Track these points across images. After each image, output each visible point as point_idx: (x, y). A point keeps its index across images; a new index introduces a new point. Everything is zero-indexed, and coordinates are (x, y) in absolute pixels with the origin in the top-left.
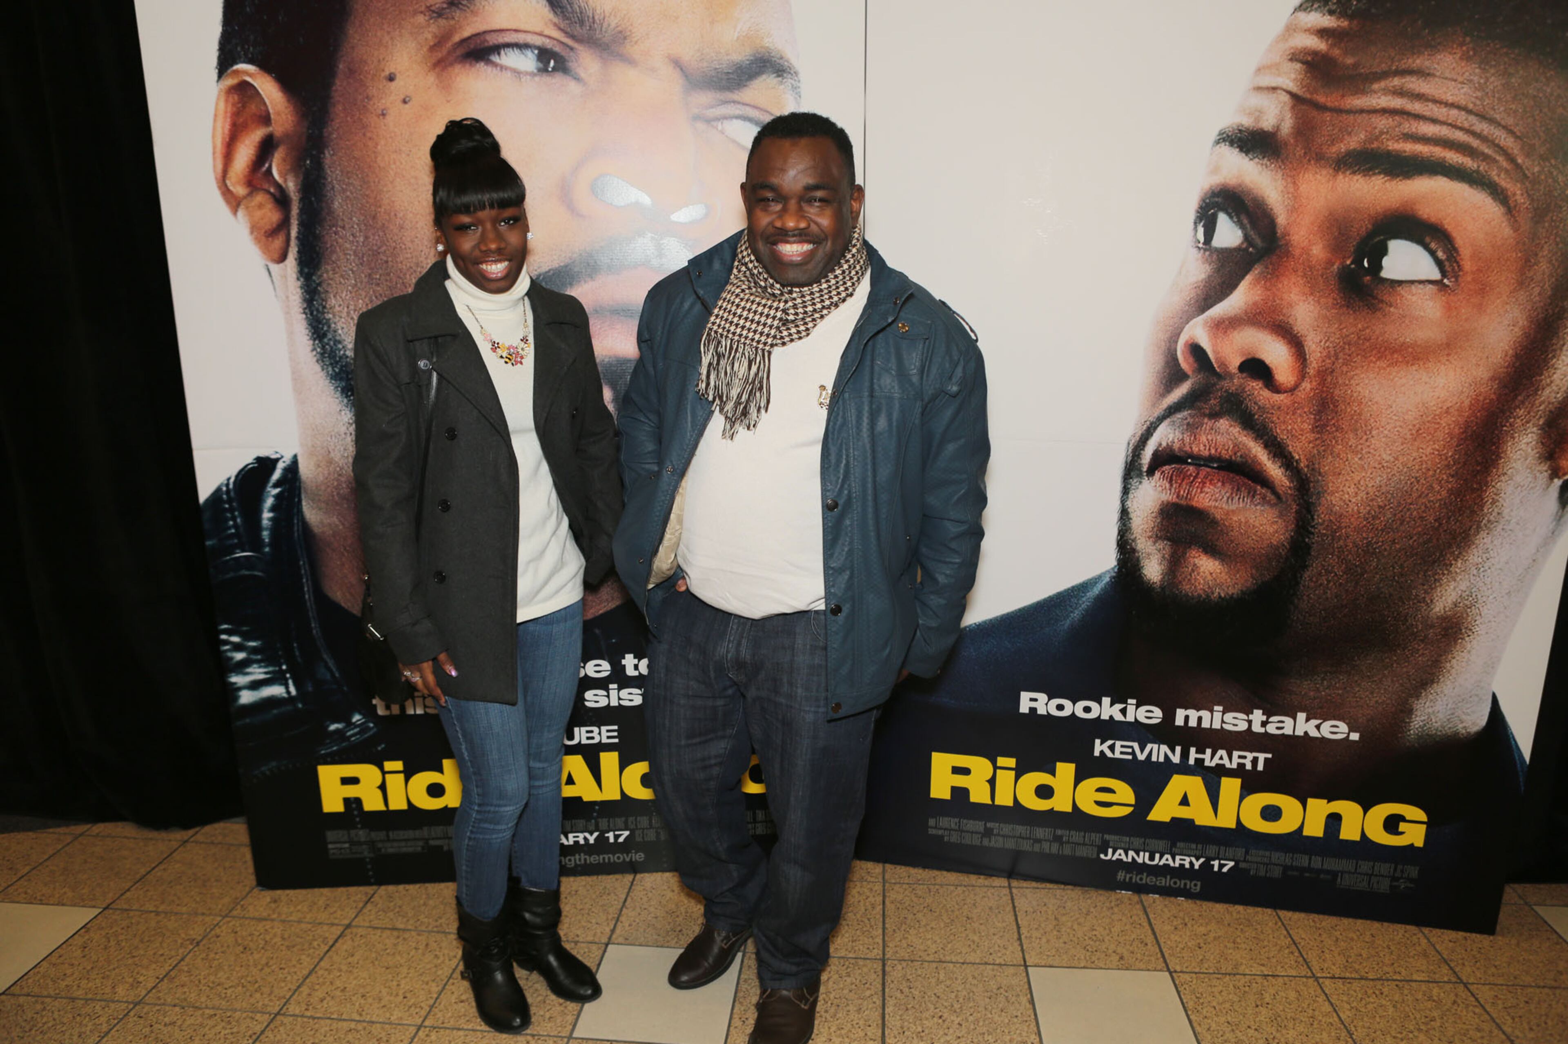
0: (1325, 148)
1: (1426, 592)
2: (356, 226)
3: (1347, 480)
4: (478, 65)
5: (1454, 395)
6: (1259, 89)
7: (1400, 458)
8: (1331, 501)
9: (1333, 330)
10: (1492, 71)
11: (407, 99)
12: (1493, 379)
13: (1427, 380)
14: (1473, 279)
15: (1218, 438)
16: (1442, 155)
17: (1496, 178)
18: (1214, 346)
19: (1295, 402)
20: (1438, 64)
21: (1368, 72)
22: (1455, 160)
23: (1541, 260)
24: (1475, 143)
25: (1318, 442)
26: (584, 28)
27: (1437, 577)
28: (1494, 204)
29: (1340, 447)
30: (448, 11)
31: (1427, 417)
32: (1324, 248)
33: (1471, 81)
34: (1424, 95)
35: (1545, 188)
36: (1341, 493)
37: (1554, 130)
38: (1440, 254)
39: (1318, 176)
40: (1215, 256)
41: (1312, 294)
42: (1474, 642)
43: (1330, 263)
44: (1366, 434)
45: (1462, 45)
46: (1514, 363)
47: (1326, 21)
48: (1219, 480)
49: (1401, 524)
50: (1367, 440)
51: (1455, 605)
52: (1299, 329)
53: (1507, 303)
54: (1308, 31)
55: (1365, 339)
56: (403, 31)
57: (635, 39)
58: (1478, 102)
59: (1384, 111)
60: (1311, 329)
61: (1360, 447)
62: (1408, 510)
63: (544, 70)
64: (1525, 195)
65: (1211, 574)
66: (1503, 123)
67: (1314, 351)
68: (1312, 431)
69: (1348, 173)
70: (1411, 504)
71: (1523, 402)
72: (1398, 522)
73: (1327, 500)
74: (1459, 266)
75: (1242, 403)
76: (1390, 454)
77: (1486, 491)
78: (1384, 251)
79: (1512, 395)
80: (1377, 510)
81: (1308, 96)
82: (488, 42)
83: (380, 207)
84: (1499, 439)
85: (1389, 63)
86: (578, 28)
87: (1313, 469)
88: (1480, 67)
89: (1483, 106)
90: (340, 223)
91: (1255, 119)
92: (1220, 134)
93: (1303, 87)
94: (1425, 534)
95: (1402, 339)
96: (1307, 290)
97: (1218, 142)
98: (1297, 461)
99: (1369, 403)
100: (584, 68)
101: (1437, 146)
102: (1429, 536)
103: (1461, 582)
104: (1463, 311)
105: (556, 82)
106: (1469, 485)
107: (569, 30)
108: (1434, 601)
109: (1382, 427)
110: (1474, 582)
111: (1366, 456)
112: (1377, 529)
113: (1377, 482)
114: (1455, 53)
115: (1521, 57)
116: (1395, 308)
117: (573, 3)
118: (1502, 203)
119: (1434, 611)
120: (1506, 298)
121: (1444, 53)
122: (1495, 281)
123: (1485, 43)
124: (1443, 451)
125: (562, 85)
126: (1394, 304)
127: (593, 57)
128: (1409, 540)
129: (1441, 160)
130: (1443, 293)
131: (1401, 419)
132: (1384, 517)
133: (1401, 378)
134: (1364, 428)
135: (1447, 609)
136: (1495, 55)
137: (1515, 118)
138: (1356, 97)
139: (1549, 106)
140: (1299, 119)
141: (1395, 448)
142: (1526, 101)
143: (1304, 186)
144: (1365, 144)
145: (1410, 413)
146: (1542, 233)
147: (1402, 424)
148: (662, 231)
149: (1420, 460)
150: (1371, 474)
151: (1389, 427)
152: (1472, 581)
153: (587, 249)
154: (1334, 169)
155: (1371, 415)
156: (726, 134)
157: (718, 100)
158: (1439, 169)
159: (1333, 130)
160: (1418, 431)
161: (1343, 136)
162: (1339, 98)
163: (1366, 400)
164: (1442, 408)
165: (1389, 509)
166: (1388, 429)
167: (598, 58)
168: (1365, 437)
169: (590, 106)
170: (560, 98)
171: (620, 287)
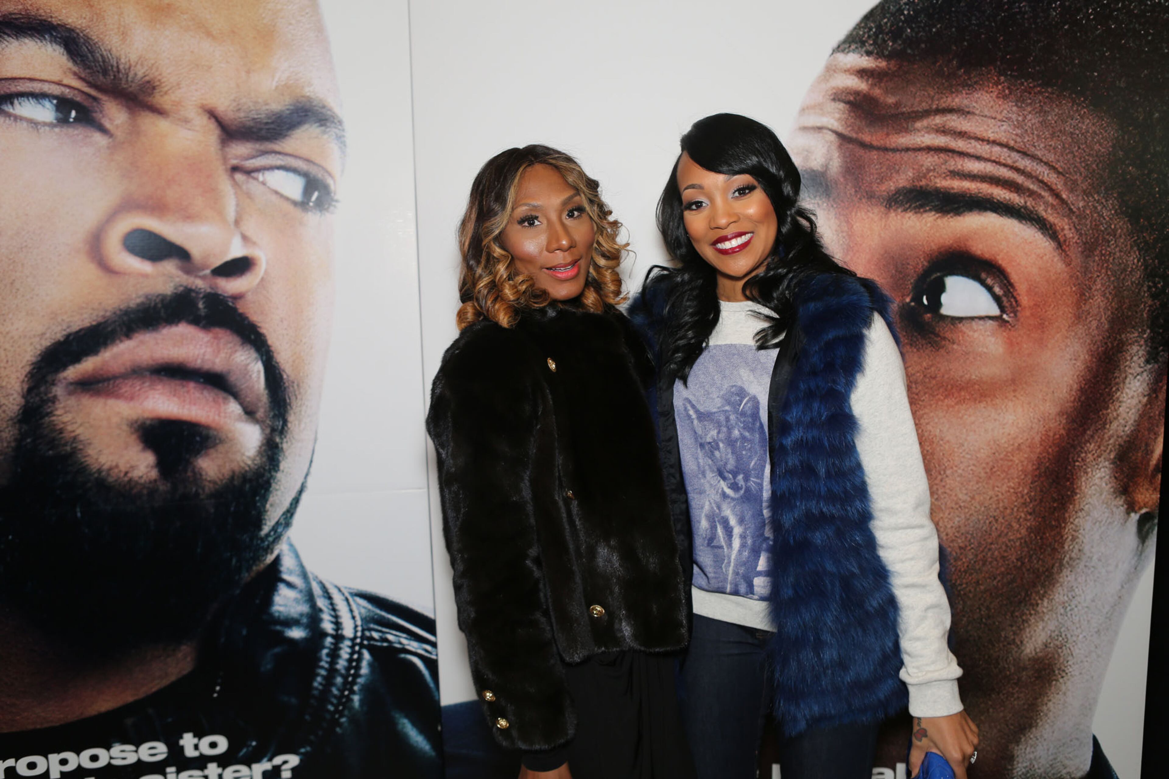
0: (875, 186)
5: (1024, 431)
6: (805, 129)
7: (977, 497)
10: (1029, 109)
12: (1061, 413)
13: (996, 417)
14: (1032, 315)
16: (989, 191)
17: (1044, 214)
20: (976, 102)
21: (909, 110)
22: (1002, 196)
23: (1096, 293)
24: (1020, 179)
26: (107, 77)
27: (1024, 618)
28: (1045, 239)
31: (999, 454)
33: (1009, 119)
34: (966, 133)
35: (1091, 222)
37: (1094, 166)
38: (997, 290)
39: (870, 214)
42: (1069, 683)
44: (940, 474)
45: (997, 83)
46: (1080, 397)
47: (866, 62)
49: (984, 564)
50: (941, 480)
51: (1046, 645)
53: (1067, 338)
54: (848, 71)
55: (931, 377)
57: (166, 89)
58: (1019, 140)
59: (929, 149)
62: (990, 550)
63: (63, 121)
64: (1073, 230)
66: (1044, 159)
69: (900, 210)
70: (991, 544)
71: (1092, 437)
72: (981, 563)
74: (1016, 301)
76: (966, 494)
77: (1065, 527)
78: (941, 288)
79: (1081, 429)
80: (958, 551)
81: (854, 135)
84: (1072, 475)
85: (930, 102)
86: (101, 77)
88: (1016, 105)
89: (1024, 143)
91: (803, 158)
93: (848, 127)
94: (1008, 574)
95: (967, 376)
99: (941, 442)
100: (110, 119)
101: (984, 182)
102: (1012, 576)
103: (1049, 622)
104: (1025, 346)
105: (79, 132)
106: (1047, 522)
107: (91, 79)
108: (1025, 642)
109: (956, 466)
110: (1063, 621)
111: (942, 497)
112: (960, 571)
113: (956, 522)
114: (992, 92)
115: (1055, 96)
116: (958, 345)
117: (94, 52)
118: (1051, 238)
119: (1025, 652)
120: (1065, 333)
121: (981, 92)
122: (1053, 315)
123: (1019, 82)
124: (1018, 488)
125: (86, 137)
126: (957, 341)
127: (119, 107)
128: (993, 581)
129: (988, 197)
130: (1003, 328)
131: (974, 457)
132: (966, 558)
133: (970, 416)
134: (938, 468)
135: (1038, 650)
136: (1030, 93)
137: (1055, 154)
138: (901, 135)
139: (1086, 142)
140: (847, 157)
141: (970, 487)
142: (1064, 138)
143: (858, 224)
144: (913, 181)
145: (982, 451)
146: (1093, 267)
147: (975, 462)
148: (203, 286)
149: (996, 498)
150: (949, 514)
151: (962, 466)
152: (1060, 620)
153: (122, 307)
154: (886, 207)
155: (943, 454)
156: (268, 185)
157: (258, 151)
158: (988, 206)
159: (881, 168)
160: (991, 469)
161: (892, 174)
162: (884, 137)
163: (938, 439)
164: (1013, 445)
165: (970, 550)
166: (962, 468)
167: (125, 109)
168: (939, 477)
169: (118, 157)
170: (85, 150)
171: (160, 346)
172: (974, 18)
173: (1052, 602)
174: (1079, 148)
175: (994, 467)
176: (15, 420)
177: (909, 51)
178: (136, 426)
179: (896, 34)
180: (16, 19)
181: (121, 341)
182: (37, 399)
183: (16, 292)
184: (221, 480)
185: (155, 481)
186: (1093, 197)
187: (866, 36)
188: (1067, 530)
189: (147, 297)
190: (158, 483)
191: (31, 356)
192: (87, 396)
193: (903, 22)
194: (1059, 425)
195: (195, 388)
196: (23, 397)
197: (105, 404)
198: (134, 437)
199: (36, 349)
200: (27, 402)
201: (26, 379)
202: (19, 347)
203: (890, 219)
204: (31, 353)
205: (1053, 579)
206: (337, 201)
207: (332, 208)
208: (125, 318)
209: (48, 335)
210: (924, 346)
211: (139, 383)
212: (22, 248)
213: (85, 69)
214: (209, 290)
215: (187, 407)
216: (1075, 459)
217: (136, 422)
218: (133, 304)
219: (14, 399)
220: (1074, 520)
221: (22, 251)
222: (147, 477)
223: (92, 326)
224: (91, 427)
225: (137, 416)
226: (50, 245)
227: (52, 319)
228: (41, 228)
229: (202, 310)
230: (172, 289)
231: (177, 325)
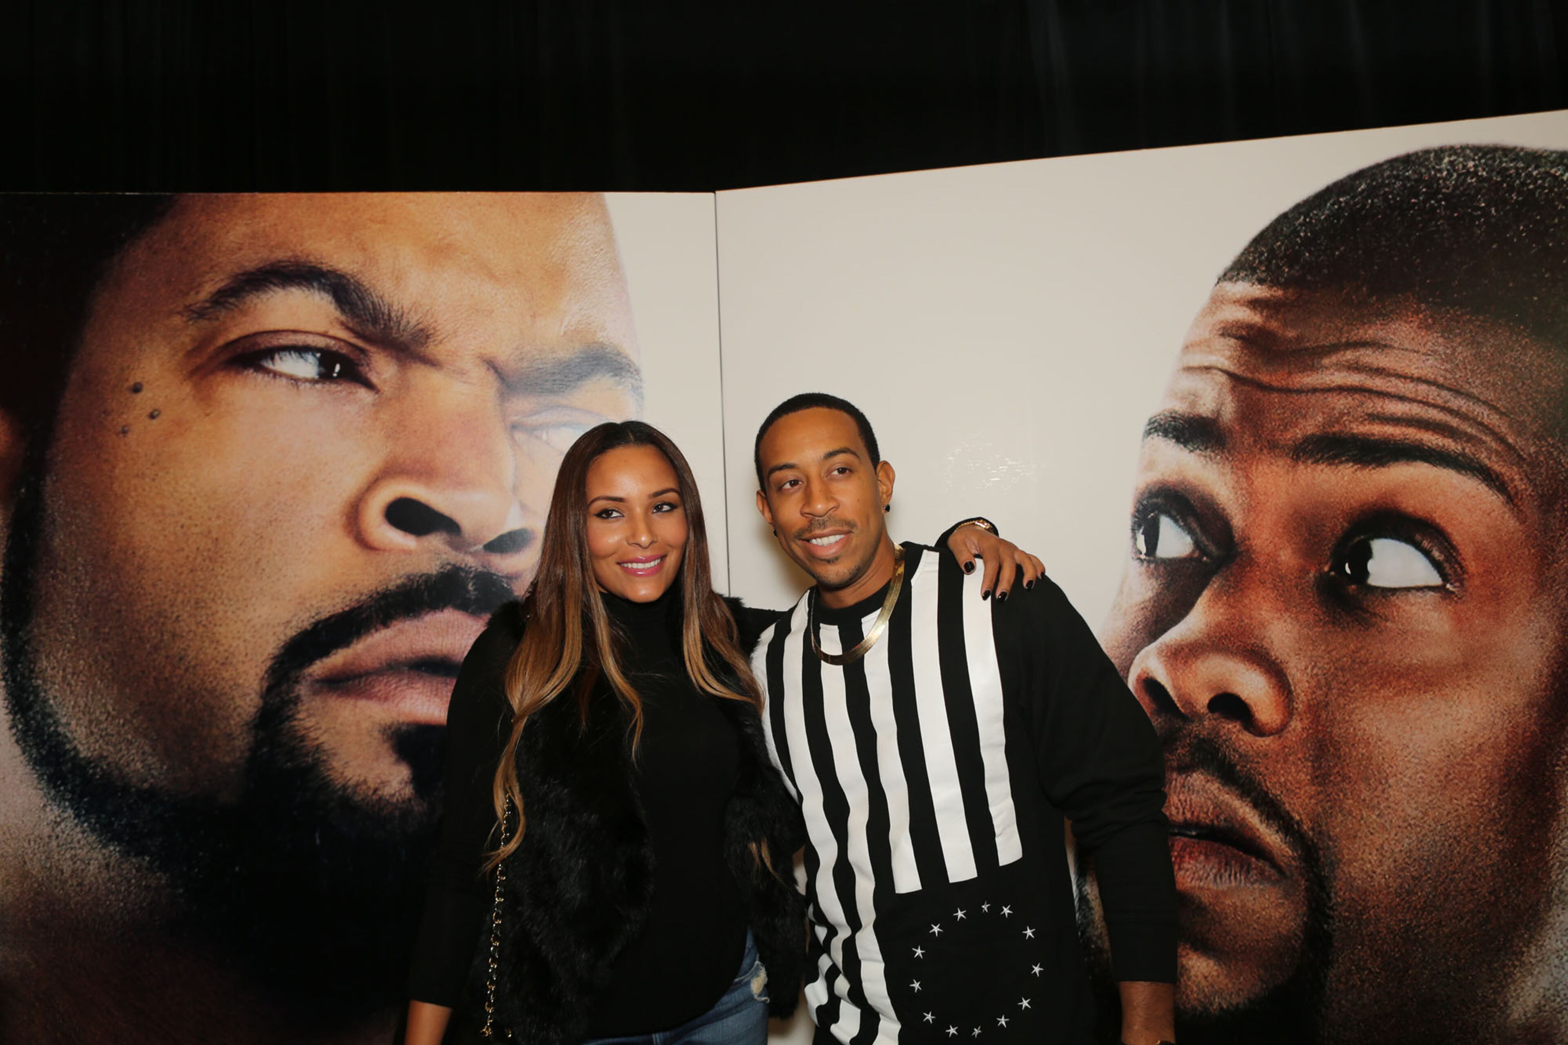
0: (1277, 434)
1: (1495, 992)
2: (81, 568)
3: (1365, 845)
4: (246, 372)
5: (1485, 728)
6: (1189, 369)
7: (1430, 812)
8: (1350, 873)
9: (1320, 653)
10: (1459, 340)
11: (156, 413)
12: (1529, 705)
13: (1447, 710)
14: (1483, 583)
15: (1193, 797)
16: (1418, 437)
17: (1487, 462)
18: (1174, 679)
19: (1285, 747)
20: (1394, 334)
21: (1314, 345)
22: (1434, 443)
24: (1454, 422)
25: (1321, 797)
26: (377, 326)
27: (1506, 970)
28: (1491, 492)
29: (1351, 801)
30: (211, 310)
31: (1455, 758)
32: (1294, 553)
33: (1435, 352)
34: (1384, 369)
35: (1547, 470)
36: (1361, 862)
37: (1544, 404)
38: (1436, 554)
39: (1274, 468)
40: (1162, 569)
41: (1287, 610)
43: (1304, 571)
44: (1381, 783)
45: (1417, 312)
46: (1553, 684)
47: (1258, 291)
48: (1201, 853)
49: (1446, 900)
50: (1383, 792)
51: (1539, 1008)
52: (1278, 654)
53: (1529, 610)
54: (1236, 302)
55: (1361, 662)
56: (154, 334)
57: (441, 337)
58: (1449, 376)
59: (1341, 389)
60: (1292, 654)
61: (1376, 800)
62: (1452, 880)
63: (325, 376)
64: (1525, 481)
65: (1206, 978)
66: (1482, 397)
67: (1300, 681)
68: (1312, 782)
69: (1310, 462)
70: (1454, 872)
72: (1442, 897)
73: (1343, 871)
74: (1462, 568)
75: (1217, 750)
76: (1416, 809)
77: (1549, 851)
78: (1368, 554)
79: (1558, 725)
80: (1411, 882)
81: (1249, 375)
82: (259, 345)
83: (114, 543)
85: (1338, 335)
86: (370, 327)
87: (1320, 832)
88: (1442, 336)
89: (1456, 379)
90: (60, 564)
91: (1190, 403)
92: (1151, 422)
93: (1241, 366)
94: (1479, 912)
95: (1407, 661)
96: (1280, 605)
97: (1149, 433)
98: (1297, 823)
99: (1379, 743)
100: (377, 373)
101: (1410, 426)
102: (1485, 916)
103: (1540, 976)
104: (1477, 622)
105: (341, 389)
106: (1526, 844)
107: (359, 329)
108: (1510, 1004)
109: (1401, 773)
110: (1559, 976)
111: (1386, 812)
112: (1415, 908)
113: (1406, 845)
114: (1411, 322)
115: (1488, 324)
116: (1393, 622)
117: (364, 299)
118: (1499, 490)
119: (1512, 1017)
120: (1527, 604)
121: (1399, 322)
122: (1509, 584)
123: (1443, 309)
124: (1483, 800)
125: (350, 393)
126: (1391, 617)
127: (388, 359)
128: (1460, 921)
129: (1418, 443)
130: (1448, 601)
131: (1423, 762)
132: (1422, 892)
133: (1414, 710)
134: (1378, 776)
135: (1529, 1015)
136: (1458, 322)
137: (1495, 392)
138: (1305, 374)
139: (1531, 377)
140: (1242, 401)
141: (1421, 800)
142: (1504, 373)
143: (1259, 480)
144: (1324, 428)
145: (1433, 754)
146: (1554, 524)
147: (1425, 768)
148: (474, 564)
149: (1455, 814)
150: (1396, 835)
151: (1409, 773)
152: (1555, 975)
153: (379, 589)
154: (1292, 458)
155: (1383, 758)
156: (552, 444)
157: (541, 405)
158: (1418, 454)
159: (1284, 413)
160: (1446, 776)
161: (1297, 419)
162: (1286, 376)
163: (1375, 739)
164: (1472, 745)
165: (1426, 881)
166: (1409, 775)
167: (394, 360)
168: (1380, 788)
169: (384, 416)
170: (347, 408)
171: (422, 635)
172: (1383, 239)
173: (1541, 949)
174: (1524, 384)
175: (1450, 774)
176: (251, 726)
177: (1309, 278)
178: (389, 732)
179: (1293, 259)
180: (284, 267)
181: (377, 630)
182: (278, 699)
183: (261, 573)
185: (409, 799)
186: (1546, 441)
187: (1257, 261)
188: (1552, 855)
189: (409, 577)
190: (413, 802)
191: (274, 648)
192: (335, 697)
193: (1300, 245)
194: (1529, 719)
196: (262, 697)
197: (356, 706)
198: (387, 746)
199: (279, 639)
200: (266, 703)
201: (266, 676)
202: (261, 637)
203: (1299, 472)
204: (274, 645)
205: (1539, 919)
208: (382, 602)
209: (294, 623)
210: (1351, 624)
211: (395, 680)
212: (271, 521)
213: (353, 319)
214: (480, 569)
216: (1554, 762)
217: (390, 728)
218: (392, 585)
219: (251, 700)
220: (1561, 841)
221: (271, 525)
222: (400, 795)
223: (344, 611)
224: (338, 733)
225: (391, 720)
226: (303, 518)
227: (299, 604)
228: (294, 498)
229: (472, 593)
230: (438, 568)
231: (442, 611)
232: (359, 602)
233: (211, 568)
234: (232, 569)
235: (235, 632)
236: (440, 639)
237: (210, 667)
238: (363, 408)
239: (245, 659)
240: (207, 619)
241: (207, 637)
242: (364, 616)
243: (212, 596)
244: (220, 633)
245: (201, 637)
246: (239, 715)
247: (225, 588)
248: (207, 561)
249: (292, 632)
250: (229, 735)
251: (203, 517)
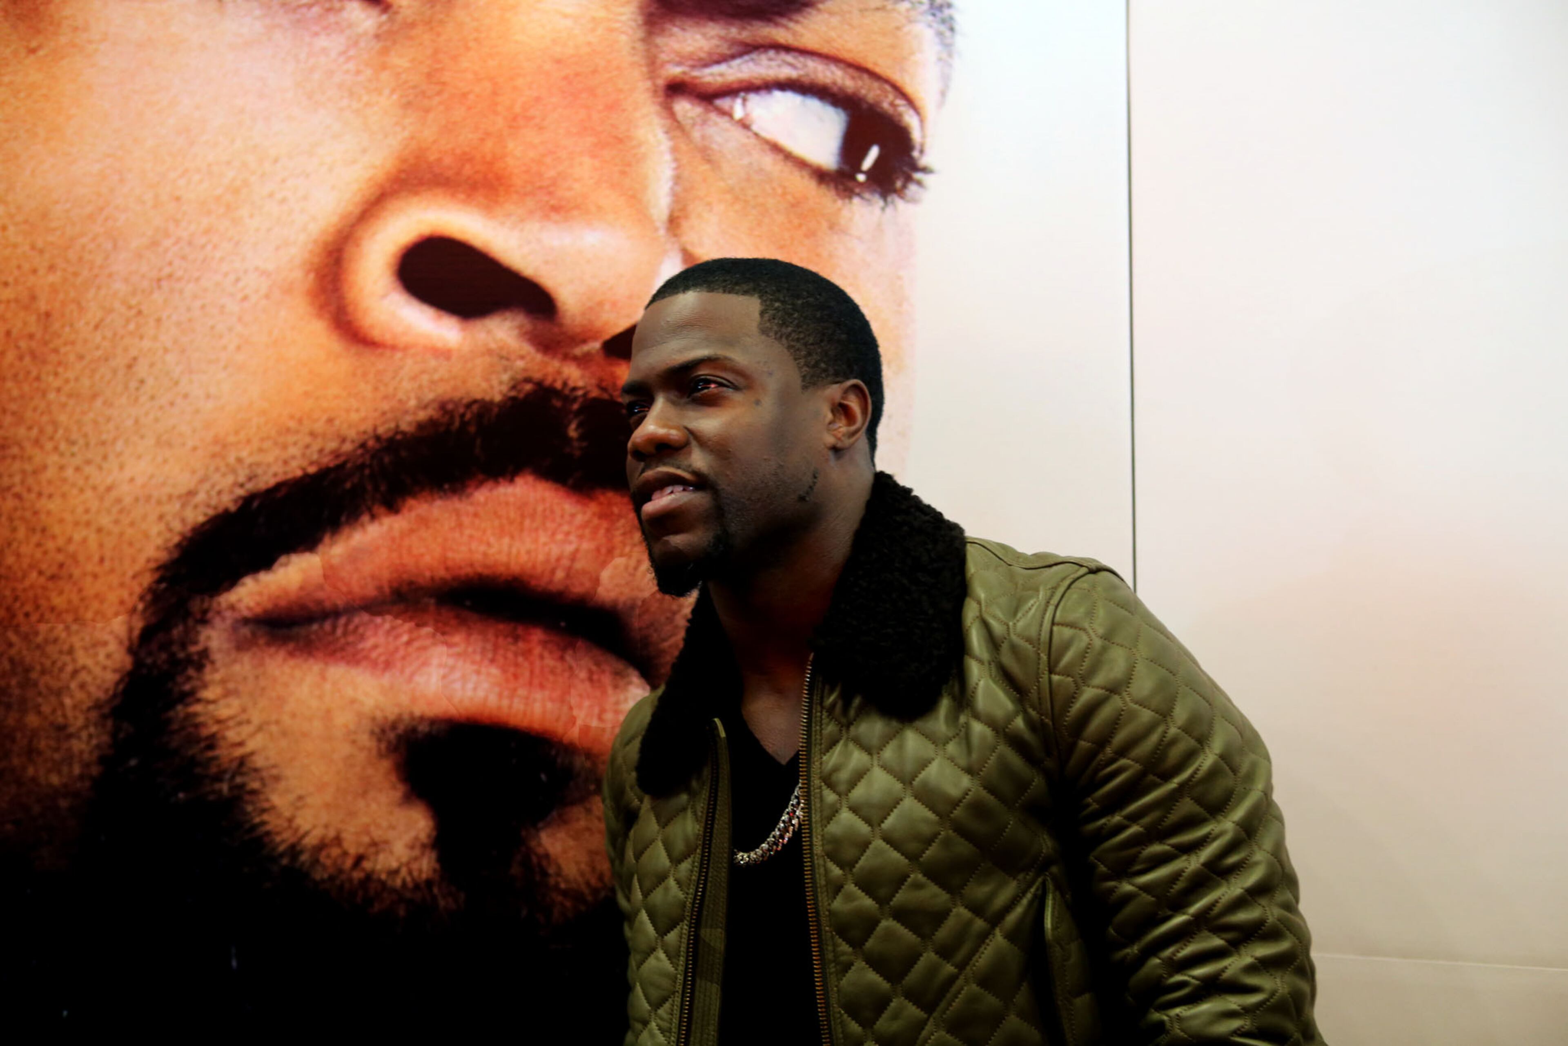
148: (580, 384)
153: (381, 430)
156: (755, 128)
157: (734, 42)
169: (400, 60)
170: (322, 42)
171: (467, 532)
176: (106, 710)
178: (392, 736)
181: (373, 517)
182: (164, 656)
183: (137, 389)
184: (595, 891)
185: (429, 883)
189: (442, 406)
190: (436, 890)
191: (158, 548)
192: (282, 654)
195: (544, 644)
196: (131, 650)
197: (324, 678)
198: (386, 764)
199: (170, 530)
200: (138, 663)
201: (140, 606)
202: (132, 524)
204: (159, 541)
206: (925, 170)
207: (912, 188)
208: (387, 460)
209: (201, 497)
211: (408, 626)
212: (159, 280)
214: (595, 393)
215: (522, 692)
217: (394, 726)
218: (406, 424)
219: (108, 656)
221: (159, 287)
222: (410, 872)
223: (306, 476)
224: (284, 734)
225: (396, 710)
226: (226, 275)
227: (214, 456)
228: (207, 231)
229: (576, 444)
230: (504, 388)
231: (511, 481)
232: (338, 456)
233: (34, 373)
234: (77, 379)
235: (80, 510)
236: (506, 541)
237: (27, 583)
238: (356, 43)
239: (97, 569)
240: (23, 482)
241: (23, 519)
242: (348, 485)
243: (35, 432)
244: (49, 513)
245: (11, 519)
246: (82, 686)
247: (63, 418)
248: (27, 360)
249: (196, 516)
250: (61, 728)
251: (19, 267)
